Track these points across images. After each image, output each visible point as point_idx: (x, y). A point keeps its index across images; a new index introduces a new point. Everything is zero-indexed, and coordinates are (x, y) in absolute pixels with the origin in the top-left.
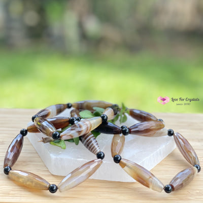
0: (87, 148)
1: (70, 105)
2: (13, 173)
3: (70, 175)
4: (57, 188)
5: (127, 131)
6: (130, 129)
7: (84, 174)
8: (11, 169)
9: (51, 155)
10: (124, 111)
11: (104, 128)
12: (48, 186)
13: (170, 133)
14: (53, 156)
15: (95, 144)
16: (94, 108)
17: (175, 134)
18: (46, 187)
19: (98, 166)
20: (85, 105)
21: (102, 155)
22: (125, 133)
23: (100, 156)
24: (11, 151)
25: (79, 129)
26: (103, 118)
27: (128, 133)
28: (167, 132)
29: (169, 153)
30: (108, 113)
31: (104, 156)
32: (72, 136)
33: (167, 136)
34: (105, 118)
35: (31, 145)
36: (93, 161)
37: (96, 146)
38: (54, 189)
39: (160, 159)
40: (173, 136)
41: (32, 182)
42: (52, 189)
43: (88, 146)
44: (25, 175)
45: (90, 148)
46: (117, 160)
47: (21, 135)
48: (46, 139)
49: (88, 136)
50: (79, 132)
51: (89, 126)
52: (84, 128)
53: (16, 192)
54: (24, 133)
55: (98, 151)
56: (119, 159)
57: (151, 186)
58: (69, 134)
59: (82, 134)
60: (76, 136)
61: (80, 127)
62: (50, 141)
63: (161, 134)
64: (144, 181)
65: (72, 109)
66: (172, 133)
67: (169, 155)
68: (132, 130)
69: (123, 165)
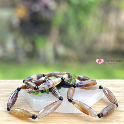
0: (53, 95)
1: (44, 75)
2: (11, 110)
3: (44, 109)
4: (36, 117)
5: (76, 85)
6: (77, 85)
7: (52, 109)
8: (11, 108)
9: (33, 99)
10: (74, 77)
11: (63, 84)
12: (31, 115)
13: (101, 88)
14: (34, 100)
16: (58, 75)
17: (103, 88)
19: (60, 104)
20: (53, 74)
21: (62, 98)
22: (74, 86)
23: (61, 99)
24: (11, 99)
25: (48, 84)
26: (62, 78)
27: (76, 86)
28: (99, 87)
29: (101, 99)
30: (65, 77)
31: (63, 99)
32: (45, 88)
33: (99, 89)
34: (63, 78)
36: (57, 101)
37: (59, 94)
38: (35, 117)
39: (95, 101)
40: (102, 89)
41: (23, 114)
42: (34, 117)
43: (54, 94)
44: (19, 110)
45: (55, 95)
46: (70, 100)
47: (17, 91)
48: (30, 91)
49: (54, 89)
50: (49, 86)
51: (54, 82)
52: (51, 84)
53: (14, 120)
54: (19, 90)
55: (60, 96)
56: (71, 100)
57: (90, 114)
58: (43, 87)
59: (50, 87)
60: (47, 88)
61: (49, 83)
62: (33, 92)
63: (95, 88)
65: (46, 77)
66: (101, 87)
67: (100, 100)
68: (78, 85)
69: (74, 103)
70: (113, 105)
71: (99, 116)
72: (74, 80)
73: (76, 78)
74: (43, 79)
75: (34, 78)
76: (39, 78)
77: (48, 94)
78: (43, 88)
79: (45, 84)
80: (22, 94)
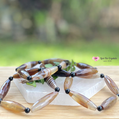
0: (49, 85)
1: (40, 62)
2: (3, 102)
3: (38, 102)
4: (30, 110)
5: (74, 75)
6: (75, 74)
7: (47, 101)
8: (2, 100)
9: (27, 90)
10: (73, 64)
11: (60, 73)
12: (24, 109)
13: (102, 76)
14: (28, 91)
15: (54, 83)
16: (54, 63)
17: (105, 77)
18: (23, 109)
19: (56, 96)
20: (49, 61)
21: (58, 90)
22: (72, 75)
23: (57, 90)
24: (2, 90)
25: (43, 74)
26: (59, 67)
27: (74, 76)
28: (100, 76)
30: (62, 65)
31: (59, 90)
32: (39, 78)
33: (100, 78)
35: (16, 86)
36: (52, 93)
38: (28, 110)
39: (96, 92)
40: (103, 78)
41: (14, 107)
43: (49, 84)
44: (10, 102)
45: (51, 85)
46: (67, 92)
47: (9, 80)
48: (24, 81)
49: (49, 78)
50: (44, 75)
51: (49, 71)
52: (47, 73)
53: (5, 114)
54: (11, 79)
55: (56, 87)
56: (69, 91)
57: (89, 107)
59: (45, 77)
60: (42, 78)
61: (44, 72)
62: (26, 82)
63: (96, 77)
64: (84, 104)
65: (41, 64)
66: (103, 76)
67: (101, 90)
68: (77, 74)
69: (71, 95)
70: (115, 96)
71: (99, 109)
72: (73, 67)
73: (75, 65)
74: (38, 66)
75: (28, 66)
76: (33, 65)
77: (43, 84)
78: (37, 78)
79: (39, 74)
80: (15, 83)
